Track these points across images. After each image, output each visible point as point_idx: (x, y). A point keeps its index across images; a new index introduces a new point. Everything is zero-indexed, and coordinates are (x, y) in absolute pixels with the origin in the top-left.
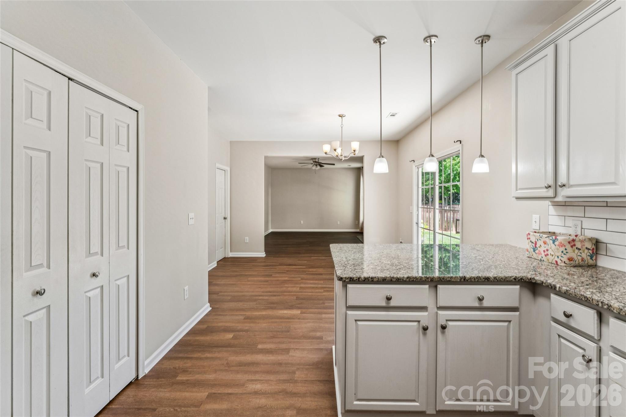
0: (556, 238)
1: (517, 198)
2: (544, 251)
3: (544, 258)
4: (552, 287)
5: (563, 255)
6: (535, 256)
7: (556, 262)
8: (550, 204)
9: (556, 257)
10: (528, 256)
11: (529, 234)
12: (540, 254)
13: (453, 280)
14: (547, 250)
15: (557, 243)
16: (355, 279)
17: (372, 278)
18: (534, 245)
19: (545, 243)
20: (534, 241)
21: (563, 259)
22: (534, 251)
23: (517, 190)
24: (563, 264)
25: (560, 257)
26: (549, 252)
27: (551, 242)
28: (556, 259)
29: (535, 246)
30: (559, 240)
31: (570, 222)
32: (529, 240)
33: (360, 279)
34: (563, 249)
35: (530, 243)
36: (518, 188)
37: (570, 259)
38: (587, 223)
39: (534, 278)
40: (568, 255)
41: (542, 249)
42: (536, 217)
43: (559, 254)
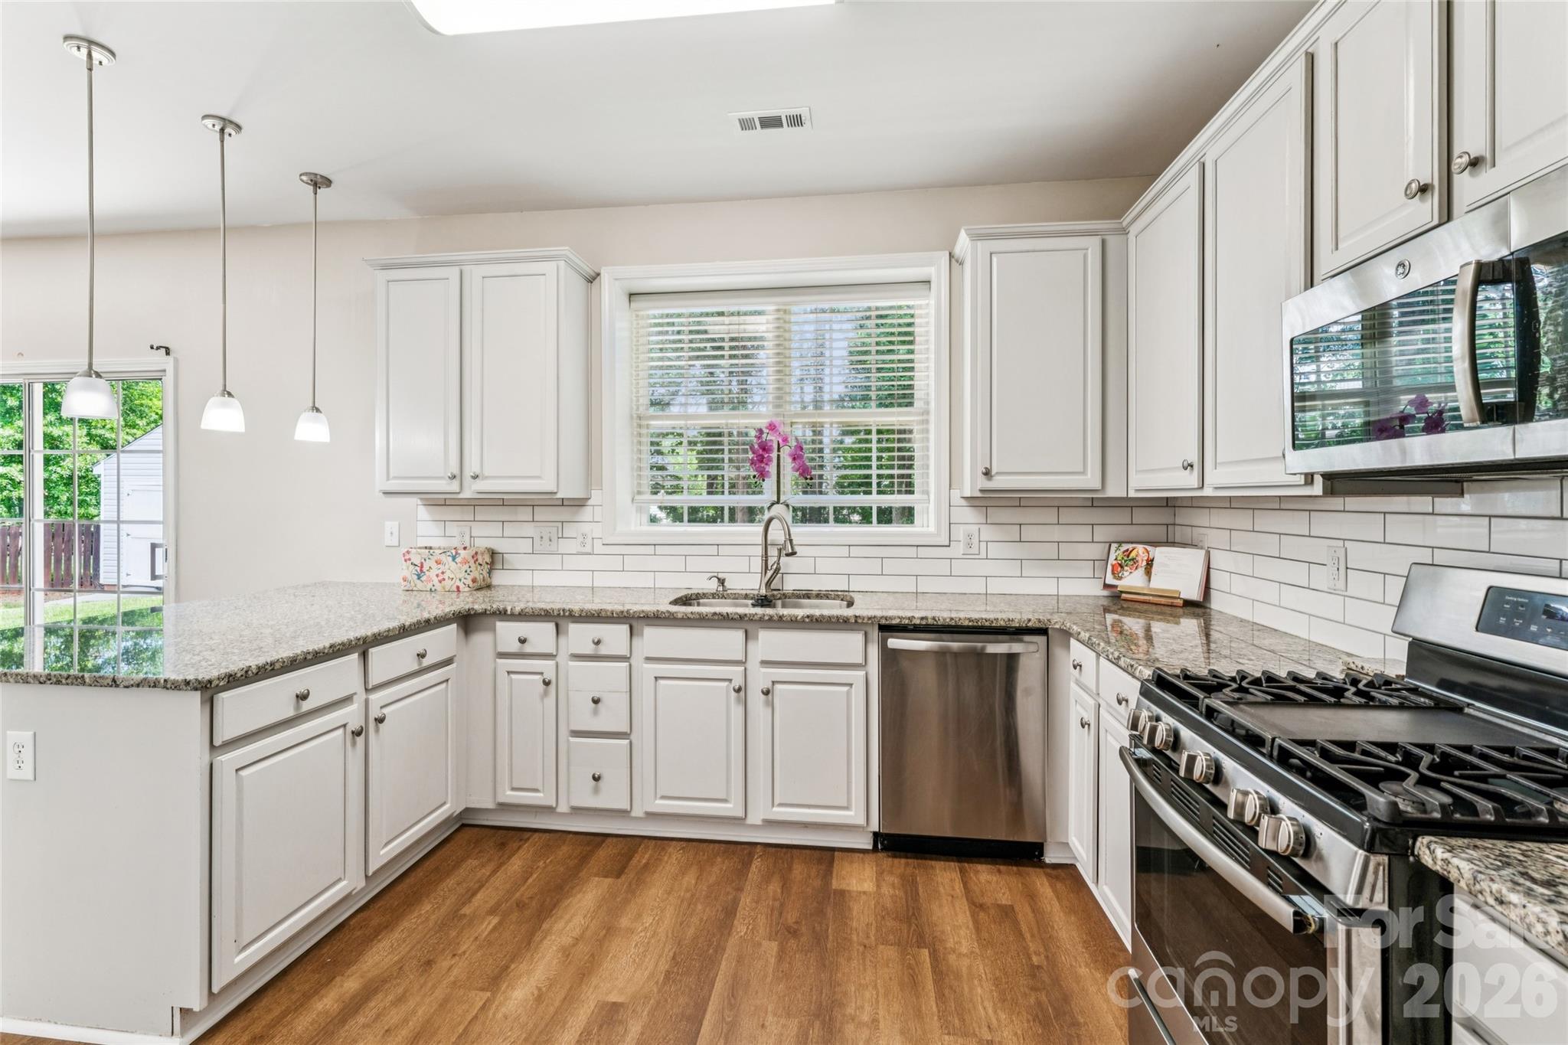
0: (457, 553)
1: (386, 493)
2: (437, 576)
3: (438, 586)
4: (500, 612)
5: (467, 576)
6: (420, 585)
7: (458, 587)
8: (419, 502)
9: (458, 580)
10: (406, 588)
11: (408, 552)
12: (430, 580)
13: (391, 634)
14: (443, 573)
15: (458, 560)
16: (239, 675)
17: (272, 664)
18: (418, 569)
19: (438, 562)
20: (417, 562)
21: (467, 582)
22: (419, 578)
23: (388, 479)
24: (467, 589)
25: (463, 580)
26: (446, 576)
27: (450, 559)
28: (458, 583)
29: (421, 570)
30: (462, 556)
31: (453, 529)
32: (409, 562)
33: (250, 672)
34: (466, 567)
35: (413, 567)
36: (391, 476)
37: (474, 581)
38: (478, 530)
39: (473, 609)
40: (473, 575)
41: (433, 574)
42: (391, 526)
43: (463, 574)
